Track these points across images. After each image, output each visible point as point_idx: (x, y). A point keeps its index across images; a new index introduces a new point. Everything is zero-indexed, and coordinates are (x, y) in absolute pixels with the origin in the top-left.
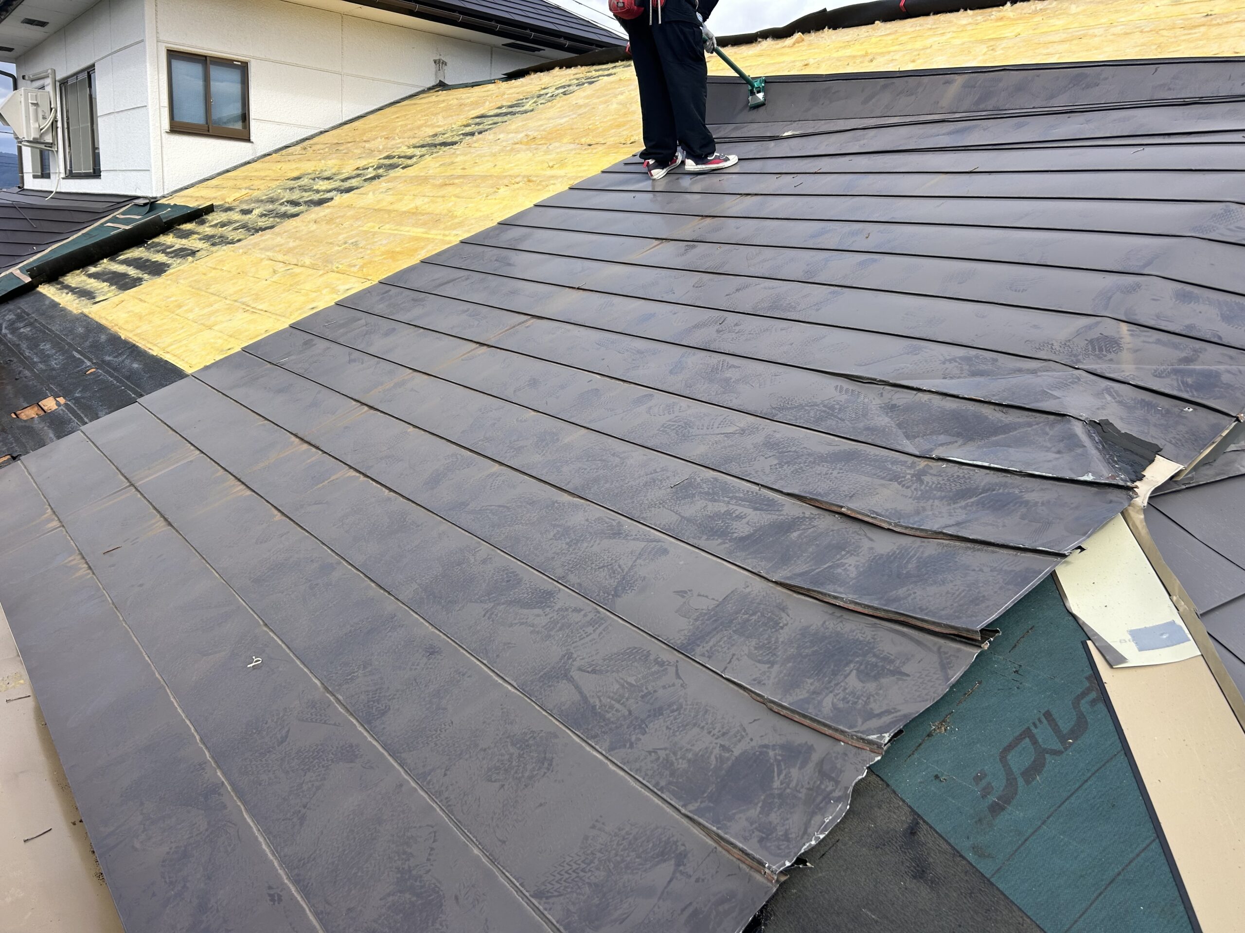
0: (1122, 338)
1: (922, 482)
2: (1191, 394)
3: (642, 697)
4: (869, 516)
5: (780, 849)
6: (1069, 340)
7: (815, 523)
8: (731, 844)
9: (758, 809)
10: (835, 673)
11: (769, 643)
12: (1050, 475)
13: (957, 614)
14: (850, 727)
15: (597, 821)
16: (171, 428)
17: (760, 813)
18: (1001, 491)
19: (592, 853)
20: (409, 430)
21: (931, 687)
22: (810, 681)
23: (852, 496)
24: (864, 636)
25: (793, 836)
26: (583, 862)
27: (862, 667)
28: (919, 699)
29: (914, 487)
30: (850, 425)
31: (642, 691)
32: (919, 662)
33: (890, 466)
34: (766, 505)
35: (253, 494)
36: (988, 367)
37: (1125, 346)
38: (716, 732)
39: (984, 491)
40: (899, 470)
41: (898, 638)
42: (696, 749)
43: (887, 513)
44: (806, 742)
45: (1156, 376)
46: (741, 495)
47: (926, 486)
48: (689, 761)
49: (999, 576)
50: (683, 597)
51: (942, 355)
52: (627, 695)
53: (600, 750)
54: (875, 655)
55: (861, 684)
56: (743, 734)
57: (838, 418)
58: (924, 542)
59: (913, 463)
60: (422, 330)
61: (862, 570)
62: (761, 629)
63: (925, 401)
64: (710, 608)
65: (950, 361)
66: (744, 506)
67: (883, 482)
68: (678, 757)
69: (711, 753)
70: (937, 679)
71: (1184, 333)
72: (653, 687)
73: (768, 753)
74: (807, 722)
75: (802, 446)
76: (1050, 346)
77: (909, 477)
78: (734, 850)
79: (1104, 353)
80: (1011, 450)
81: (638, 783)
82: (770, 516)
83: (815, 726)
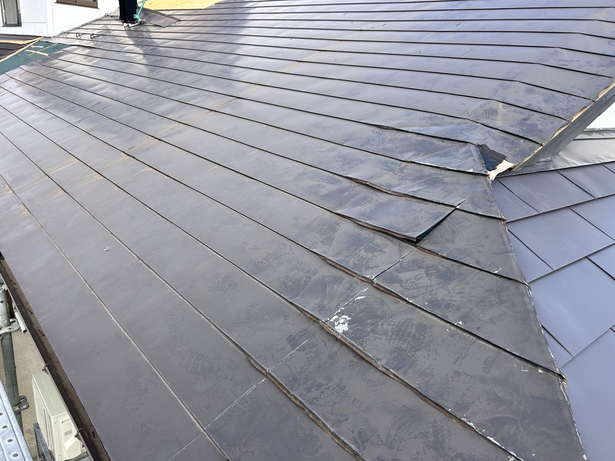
0: (498, 109)
1: (403, 172)
2: (523, 134)
3: (275, 258)
4: (378, 186)
5: (326, 314)
6: (476, 110)
7: (355, 189)
8: (307, 312)
9: (319, 300)
10: (355, 249)
11: (330, 237)
12: (456, 169)
13: (408, 230)
14: (360, 272)
15: (253, 304)
16: (64, 149)
17: (320, 301)
18: (435, 177)
19: (250, 316)
20: (177, 150)
21: (394, 258)
22: (345, 252)
23: (372, 177)
24: (370, 236)
25: (332, 309)
26: (247, 319)
27: (367, 248)
28: (388, 263)
29: (399, 174)
30: (376, 147)
31: (276, 256)
32: (391, 248)
33: (390, 165)
34: (335, 182)
35: (104, 178)
36: (440, 122)
37: (500, 113)
38: (305, 271)
39: (428, 176)
40: (394, 167)
41: (383, 239)
42: (296, 277)
43: (386, 185)
44: (341, 276)
45: (510, 126)
46: (325, 178)
47: (404, 174)
48: (293, 282)
49: (428, 215)
50: (296, 219)
51: (420, 116)
52: (269, 257)
53: (256, 279)
54: (373, 244)
55: (366, 254)
56: (316, 272)
57: (371, 144)
58: (399, 198)
59: (400, 164)
60: (184, 104)
61: (372, 209)
62: (328, 232)
63: (410, 137)
64: (307, 224)
65: (423, 119)
66: (326, 182)
67: (386, 172)
68: (289, 280)
69: (302, 279)
70: (397, 255)
71: (526, 107)
72: (280, 254)
73: (325, 279)
74: (342, 269)
75: (354, 157)
76: (467, 112)
77: (397, 170)
78: (308, 314)
79: (490, 116)
80: (442, 158)
81: (271, 290)
82: (336, 186)
83: (346, 271)
